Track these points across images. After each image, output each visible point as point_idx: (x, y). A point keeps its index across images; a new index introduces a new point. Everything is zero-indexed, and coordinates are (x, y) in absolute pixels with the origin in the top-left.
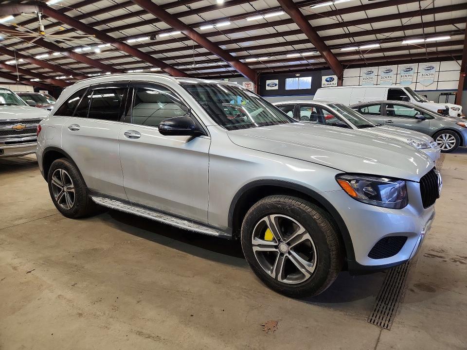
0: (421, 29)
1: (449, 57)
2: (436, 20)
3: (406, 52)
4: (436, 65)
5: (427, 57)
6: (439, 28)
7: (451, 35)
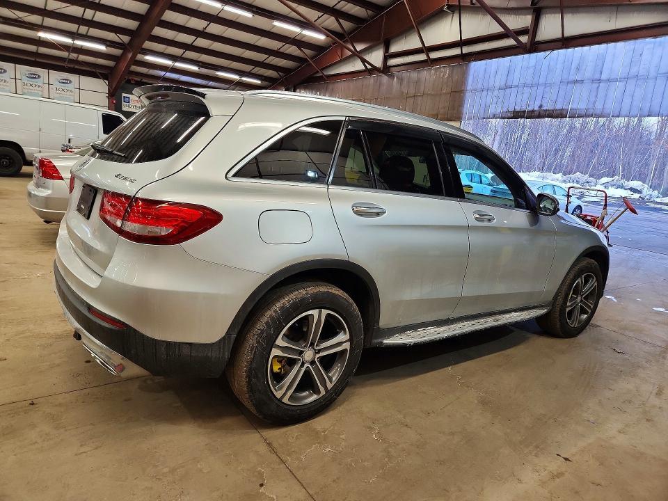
0: (76, 26)
1: (93, 72)
2: (94, 20)
3: (32, 48)
4: (74, 78)
5: (66, 65)
6: (94, 32)
7: (107, 46)
